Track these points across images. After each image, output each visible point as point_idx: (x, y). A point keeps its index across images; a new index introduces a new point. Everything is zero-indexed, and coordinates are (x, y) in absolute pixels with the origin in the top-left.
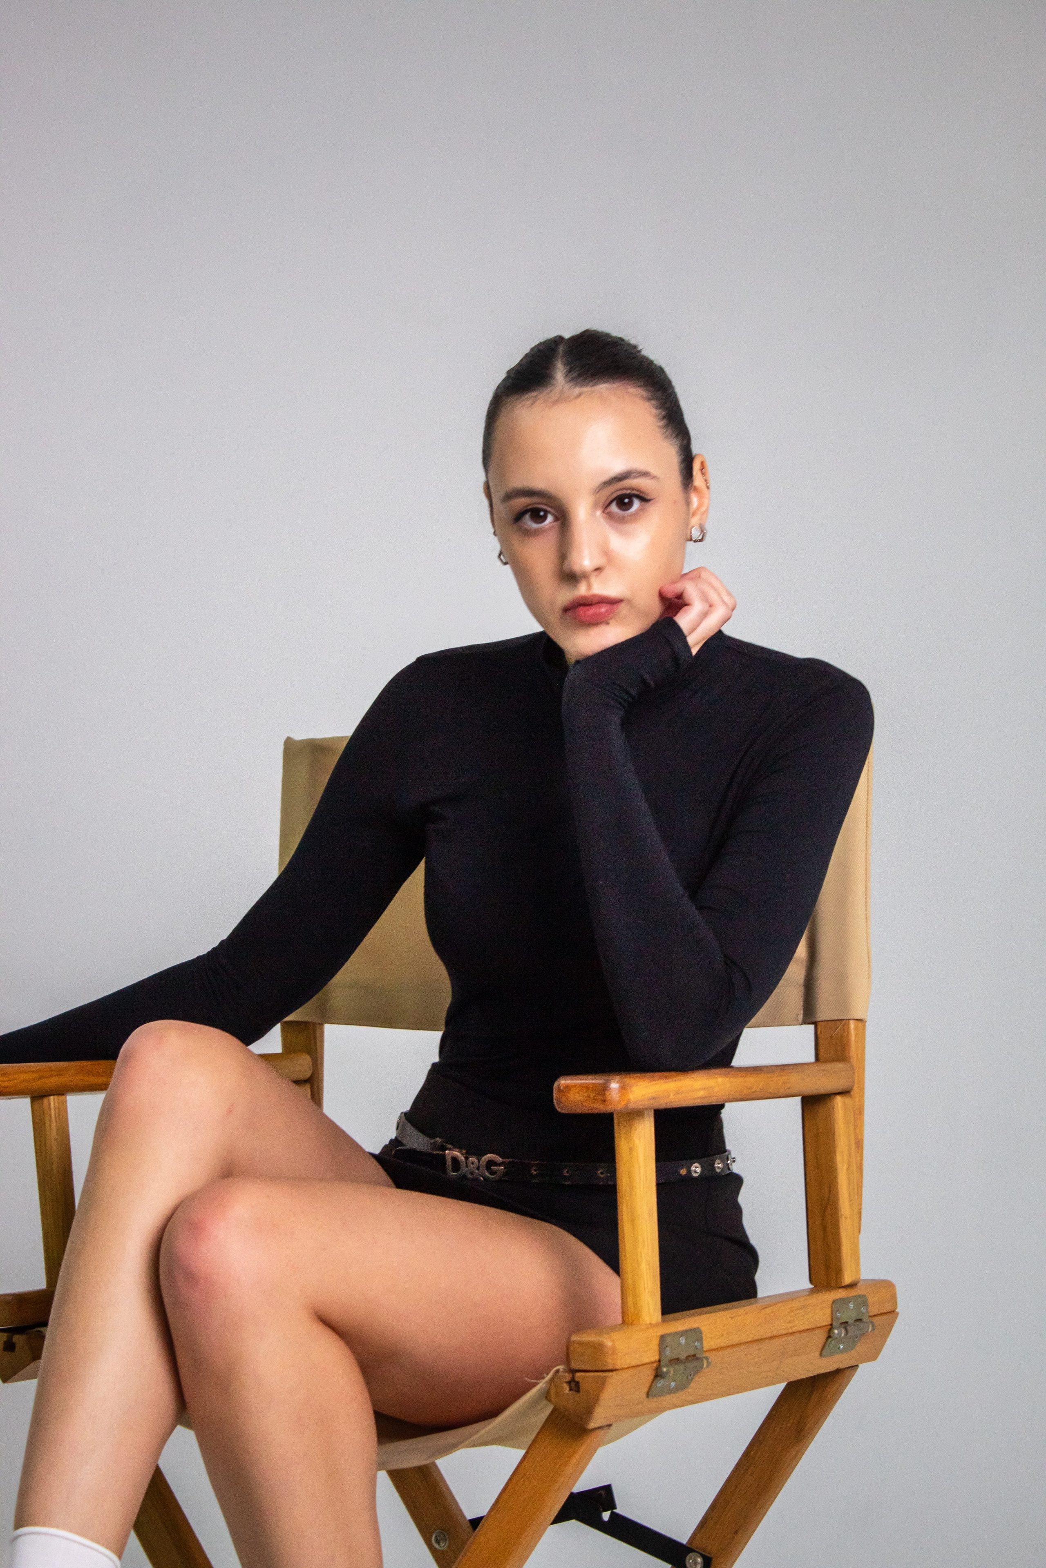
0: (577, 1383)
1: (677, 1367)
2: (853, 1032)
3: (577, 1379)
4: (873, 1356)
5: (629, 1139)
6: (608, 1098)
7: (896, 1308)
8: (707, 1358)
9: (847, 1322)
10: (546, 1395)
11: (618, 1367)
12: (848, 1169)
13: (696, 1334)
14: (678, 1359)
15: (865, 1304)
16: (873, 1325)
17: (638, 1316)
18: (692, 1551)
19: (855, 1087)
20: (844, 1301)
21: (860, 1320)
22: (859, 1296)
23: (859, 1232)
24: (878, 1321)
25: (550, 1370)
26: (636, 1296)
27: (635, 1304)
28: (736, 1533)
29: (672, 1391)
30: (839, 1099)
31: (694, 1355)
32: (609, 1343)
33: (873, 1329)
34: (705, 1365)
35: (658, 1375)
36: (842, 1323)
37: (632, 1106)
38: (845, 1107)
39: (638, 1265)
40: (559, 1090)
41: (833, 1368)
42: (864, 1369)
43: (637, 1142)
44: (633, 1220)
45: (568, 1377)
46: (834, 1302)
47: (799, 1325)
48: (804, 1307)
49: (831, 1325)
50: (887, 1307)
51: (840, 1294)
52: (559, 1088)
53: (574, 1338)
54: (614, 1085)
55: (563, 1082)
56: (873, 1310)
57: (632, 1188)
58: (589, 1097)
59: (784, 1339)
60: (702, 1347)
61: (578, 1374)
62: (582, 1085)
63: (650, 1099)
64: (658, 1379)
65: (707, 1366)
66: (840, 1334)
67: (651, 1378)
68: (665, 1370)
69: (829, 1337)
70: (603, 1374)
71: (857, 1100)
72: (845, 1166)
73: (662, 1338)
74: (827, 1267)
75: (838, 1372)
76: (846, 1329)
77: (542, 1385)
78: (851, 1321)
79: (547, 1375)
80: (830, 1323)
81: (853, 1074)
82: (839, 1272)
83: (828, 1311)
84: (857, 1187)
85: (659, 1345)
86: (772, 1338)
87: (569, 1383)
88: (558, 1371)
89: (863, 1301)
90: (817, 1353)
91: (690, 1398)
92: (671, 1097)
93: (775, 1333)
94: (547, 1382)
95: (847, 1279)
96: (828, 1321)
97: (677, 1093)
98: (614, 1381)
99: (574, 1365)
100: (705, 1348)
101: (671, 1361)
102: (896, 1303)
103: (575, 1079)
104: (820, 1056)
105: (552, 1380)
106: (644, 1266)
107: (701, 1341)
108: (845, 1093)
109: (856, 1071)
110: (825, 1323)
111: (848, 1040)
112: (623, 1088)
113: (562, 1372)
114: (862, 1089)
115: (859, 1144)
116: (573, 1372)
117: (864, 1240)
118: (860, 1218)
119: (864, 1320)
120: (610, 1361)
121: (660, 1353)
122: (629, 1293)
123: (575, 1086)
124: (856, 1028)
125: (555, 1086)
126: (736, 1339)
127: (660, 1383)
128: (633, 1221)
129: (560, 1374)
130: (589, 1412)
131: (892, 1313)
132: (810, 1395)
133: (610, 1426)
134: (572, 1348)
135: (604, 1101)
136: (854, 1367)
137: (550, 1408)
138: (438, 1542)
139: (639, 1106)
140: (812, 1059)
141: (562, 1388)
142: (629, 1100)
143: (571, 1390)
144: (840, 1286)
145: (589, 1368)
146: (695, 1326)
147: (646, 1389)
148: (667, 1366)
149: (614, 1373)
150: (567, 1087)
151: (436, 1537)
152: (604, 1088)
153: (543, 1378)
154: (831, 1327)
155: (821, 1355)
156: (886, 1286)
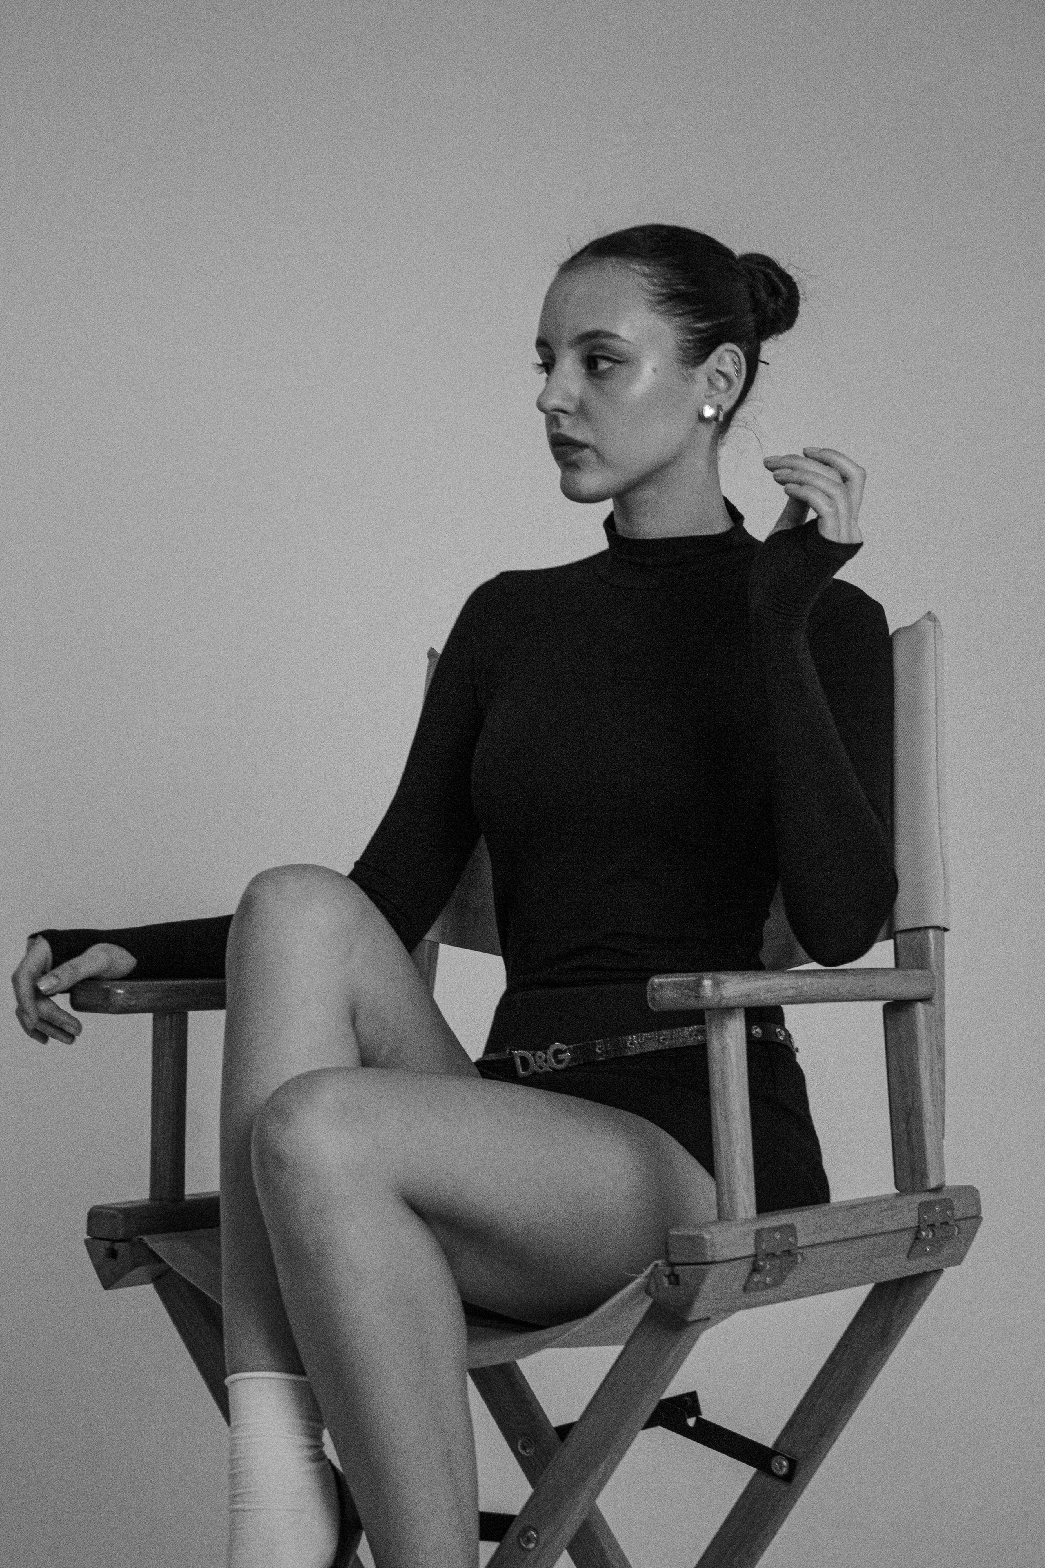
0: (677, 1277)
1: (774, 1262)
2: (932, 940)
3: (676, 1273)
4: (957, 1260)
5: (721, 1037)
6: (702, 994)
7: (980, 1213)
8: (801, 1254)
9: (933, 1225)
10: (646, 1289)
11: (717, 1260)
12: (931, 1075)
13: (790, 1230)
14: (773, 1254)
15: (951, 1207)
16: (959, 1229)
17: (734, 1212)
18: (778, 1454)
19: (936, 994)
20: (930, 1204)
21: (946, 1223)
22: (945, 1200)
23: (943, 1138)
24: (963, 1225)
25: (648, 1265)
26: (731, 1192)
27: (731, 1201)
28: (821, 1435)
29: (766, 1287)
30: (920, 1006)
31: (789, 1251)
32: (707, 1236)
33: (959, 1232)
34: (800, 1260)
35: (755, 1269)
36: (928, 1226)
37: (725, 1003)
38: (926, 1013)
39: (733, 1161)
40: (653, 988)
41: (920, 1271)
42: (949, 1272)
43: (728, 1040)
44: (726, 1117)
45: (668, 1270)
46: (921, 1204)
47: (890, 1226)
48: (892, 1208)
49: (919, 1227)
50: (972, 1212)
51: (927, 1197)
52: (652, 985)
53: (672, 1232)
54: (707, 983)
55: (656, 980)
56: (958, 1215)
57: (725, 1086)
58: (682, 994)
59: (874, 1239)
60: (796, 1242)
61: (677, 1268)
62: (674, 983)
63: (742, 996)
64: (754, 1272)
65: (802, 1263)
66: (927, 1235)
67: (747, 1273)
68: (761, 1263)
69: (917, 1238)
70: (703, 1267)
71: (938, 1007)
72: (928, 1072)
73: (758, 1232)
74: (913, 1171)
75: (925, 1274)
76: (934, 1232)
77: (640, 1280)
78: (937, 1224)
79: (646, 1269)
80: (917, 1225)
81: (934, 981)
82: (924, 1175)
83: (915, 1214)
84: (940, 1094)
85: (756, 1240)
86: (864, 1237)
87: (668, 1277)
88: (657, 1266)
89: (948, 1205)
90: (905, 1255)
91: (785, 1294)
92: (762, 994)
93: (866, 1232)
94: (646, 1277)
95: (933, 1183)
96: (913, 1223)
97: (768, 990)
98: (714, 1275)
99: (673, 1259)
100: (800, 1244)
101: (767, 1255)
102: (980, 1208)
103: (669, 977)
104: (901, 962)
105: (652, 1273)
106: (738, 1162)
107: (795, 1237)
108: (926, 1000)
109: (936, 979)
110: (913, 1225)
111: (928, 948)
112: (716, 984)
113: (661, 1266)
114: (942, 996)
115: (941, 1051)
116: (672, 1265)
117: (948, 1144)
118: (943, 1123)
119: (950, 1223)
120: (709, 1253)
121: (757, 1246)
122: (724, 1189)
123: (668, 984)
124: (935, 937)
125: (649, 983)
126: (828, 1237)
127: (757, 1278)
128: (726, 1119)
129: (660, 1268)
130: (688, 1305)
131: (977, 1218)
132: (896, 1297)
133: (708, 1319)
134: (671, 1241)
135: (698, 997)
136: (939, 1272)
137: (649, 1301)
138: (524, 1448)
139: (731, 1003)
140: (893, 965)
141: (662, 1281)
142: (722, 996)
143: (670, 1283)
144: (925, 1189)
145: (688, 1260)
146: (790, 1222)
147: (742, 1283)
148: (762, 1260)
149: (713, 1266)
150: (661, 985)
151: (522, 1443)
152: (698, 985)
153: (642, 1272)
154: (919, 1229)
155: (908, 1257)
156: (972, 1192)
